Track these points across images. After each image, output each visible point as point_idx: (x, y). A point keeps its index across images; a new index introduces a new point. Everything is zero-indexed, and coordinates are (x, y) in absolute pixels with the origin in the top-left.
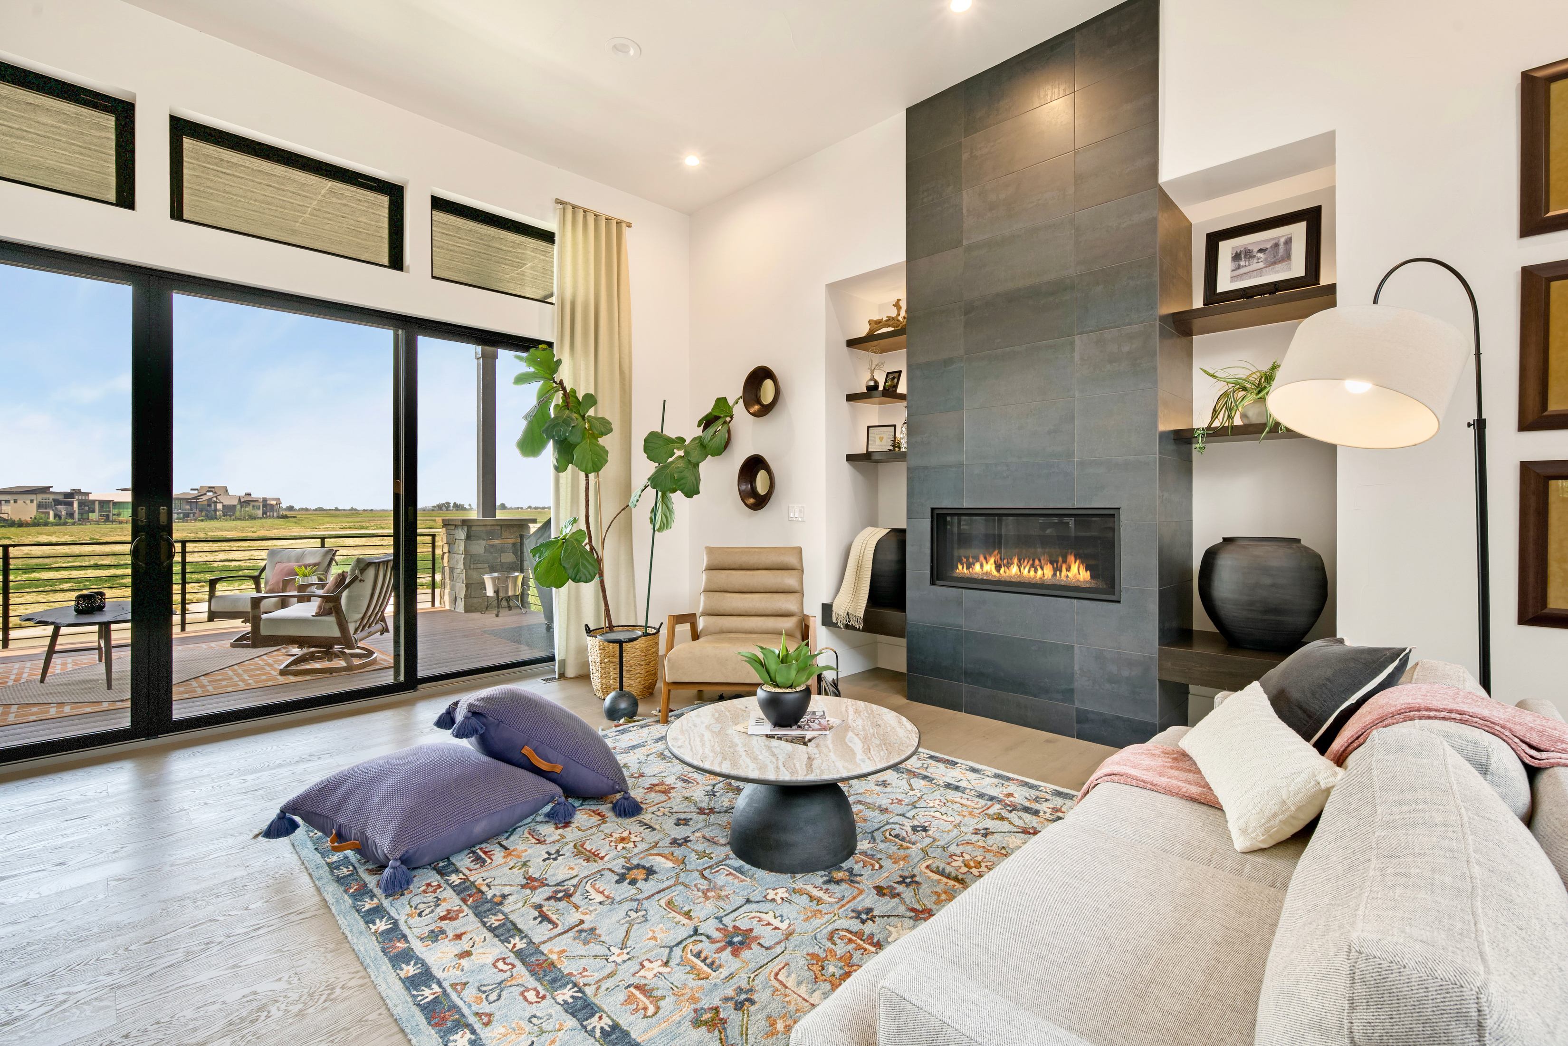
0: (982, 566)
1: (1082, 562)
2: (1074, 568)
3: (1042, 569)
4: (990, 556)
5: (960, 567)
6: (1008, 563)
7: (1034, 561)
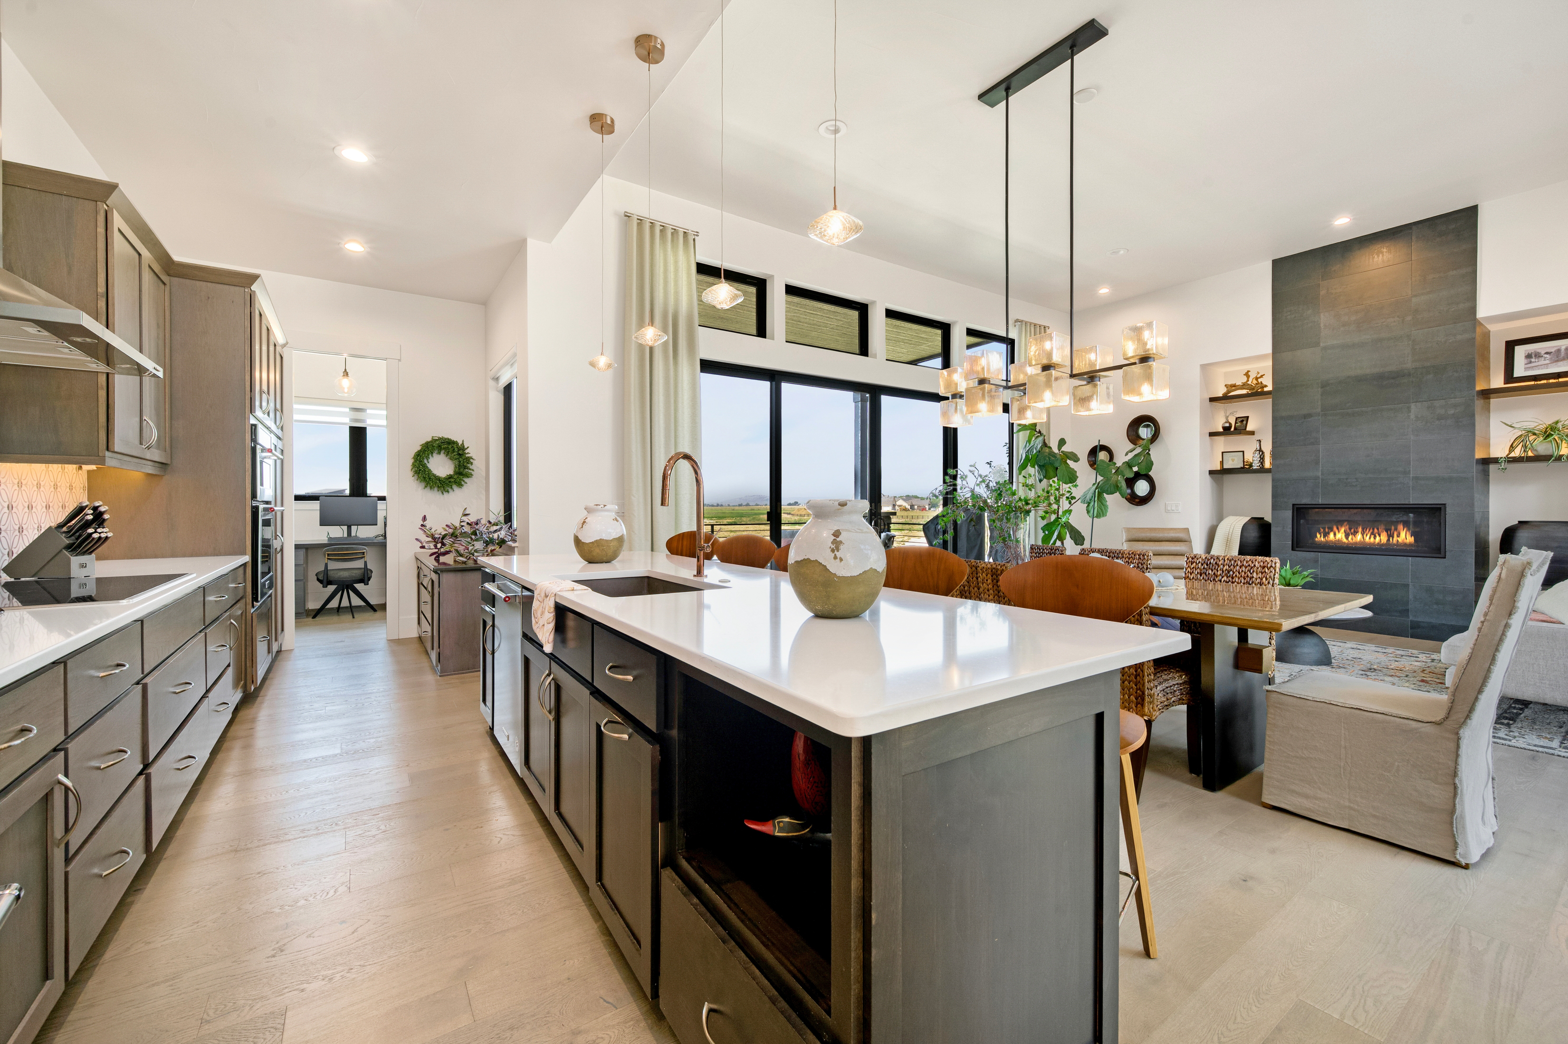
0: (1335, 534)
1: (1408, 529)
2: (1403, 534)
3: (1380, 536)
4: (1342, 526)
5: (1318, 536)
6: (1354, 531)
7: (1373, 529)
